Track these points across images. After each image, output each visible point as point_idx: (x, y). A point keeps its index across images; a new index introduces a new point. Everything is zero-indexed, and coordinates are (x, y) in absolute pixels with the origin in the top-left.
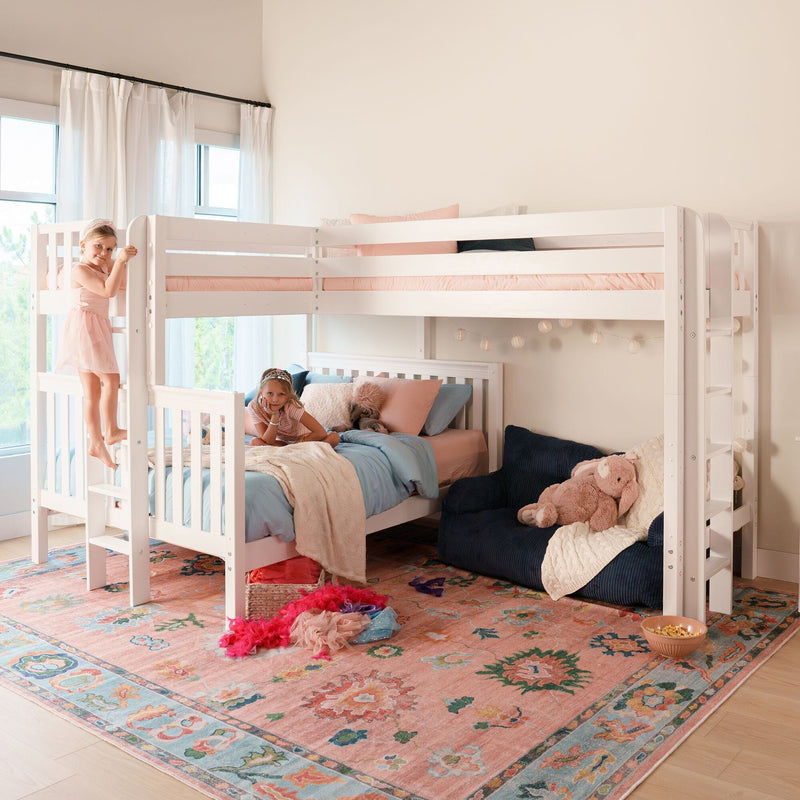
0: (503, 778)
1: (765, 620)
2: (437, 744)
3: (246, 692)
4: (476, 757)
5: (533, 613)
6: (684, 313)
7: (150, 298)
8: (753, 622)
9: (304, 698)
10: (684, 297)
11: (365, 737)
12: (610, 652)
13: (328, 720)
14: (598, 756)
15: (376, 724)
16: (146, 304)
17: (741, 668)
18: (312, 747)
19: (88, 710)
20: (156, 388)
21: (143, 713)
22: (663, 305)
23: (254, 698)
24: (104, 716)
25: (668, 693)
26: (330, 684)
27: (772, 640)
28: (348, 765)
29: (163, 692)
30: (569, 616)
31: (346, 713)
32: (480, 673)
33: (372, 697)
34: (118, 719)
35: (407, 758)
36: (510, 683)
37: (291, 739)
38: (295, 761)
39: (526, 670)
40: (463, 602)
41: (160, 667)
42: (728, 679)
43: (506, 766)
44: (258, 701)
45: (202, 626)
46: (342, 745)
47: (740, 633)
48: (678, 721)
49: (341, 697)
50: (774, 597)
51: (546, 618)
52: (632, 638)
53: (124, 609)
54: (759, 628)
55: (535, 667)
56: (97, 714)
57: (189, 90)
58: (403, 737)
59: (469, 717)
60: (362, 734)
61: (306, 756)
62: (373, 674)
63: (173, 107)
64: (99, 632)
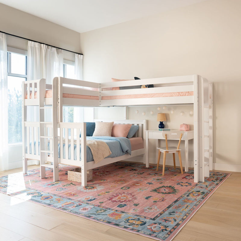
0: (164, 211)
1: (218, 178)
2: (145, 206)
3: (92, 198)
4: (156, 208)
5: (160, 179)
6: (198, 101)
7: (59, 99)
8: (215, 178)
9: (107, 199)
10: (198, 97)
11: (126, 205)
12: (182, 186)
13: (115, 202)
14: (186, 206)
15: (128, 203)
16: (57, 101)
17: (215, 187)
18: (113, 208)
19: (50, 203)
20: (60, 123)
21: (65, 204)
22: (193, 99)
23: (94, 199)
24: (55, 205)
25: (199, 193)
26: (113, 195)
27: (220, 181)
28: (124, 211)
29: (69, 199)
30: (170, 179)
31: (119, 201)
32: (151, 191)
33: (125, 197)
34: (59, 205)
35: (138, 209)
36: (159, 193)
37: (107, 207)
38: (109, 211)
39: (162, 190)
40: (142, 178)
41: (66, 194)
42: (212, 190)
43: (164, 209)
44: (95, 200)
45: (75, 185)
46: (121, 207)
47: (212, 181)
48: (203, 198)
49: (117, 198)
50: (219, 174)
51: (164, 180)
52: (187, 183)
53: (52, 182)
54: (217, 179)
55: (165, 190)
56: (53, 204)
57: (62, 49)
58: (136, 205)
59: (151, 200)
60: (125, 205)
61: (112, 210)
62: (124, 193)
63: (58, 53)
64: (47, 187)
